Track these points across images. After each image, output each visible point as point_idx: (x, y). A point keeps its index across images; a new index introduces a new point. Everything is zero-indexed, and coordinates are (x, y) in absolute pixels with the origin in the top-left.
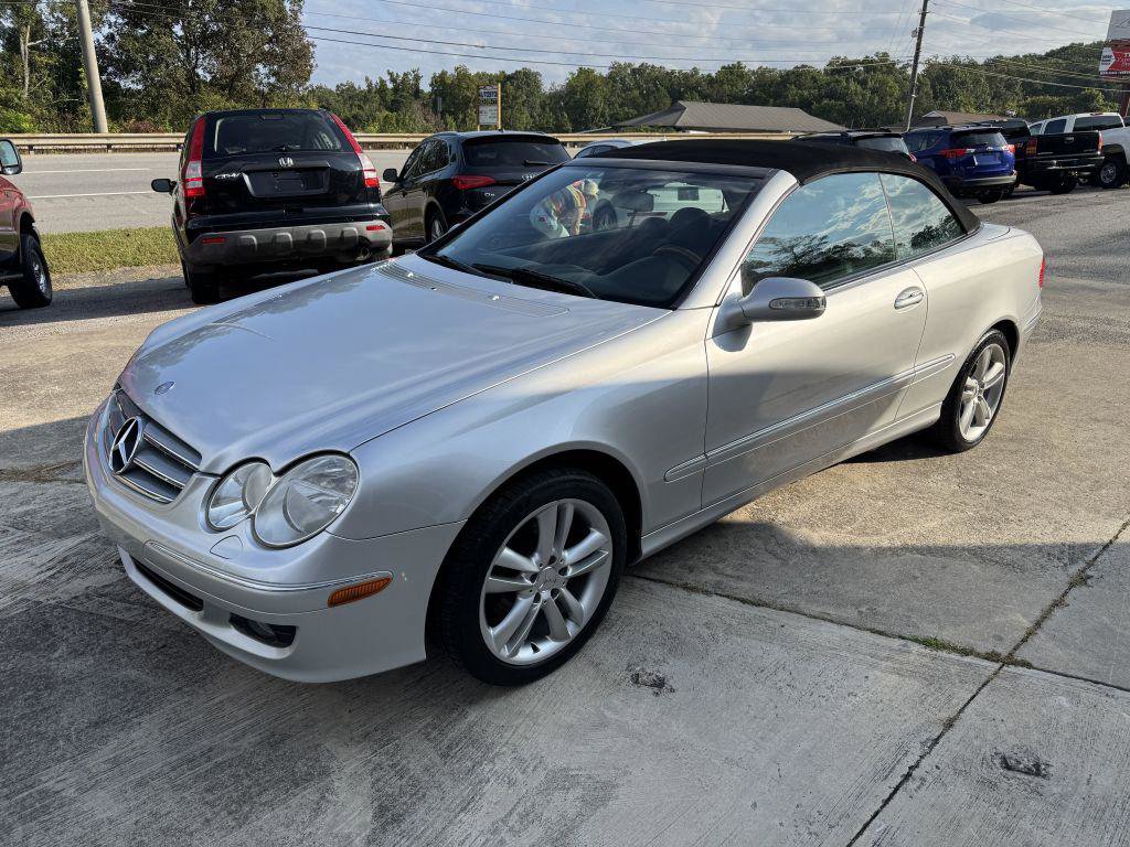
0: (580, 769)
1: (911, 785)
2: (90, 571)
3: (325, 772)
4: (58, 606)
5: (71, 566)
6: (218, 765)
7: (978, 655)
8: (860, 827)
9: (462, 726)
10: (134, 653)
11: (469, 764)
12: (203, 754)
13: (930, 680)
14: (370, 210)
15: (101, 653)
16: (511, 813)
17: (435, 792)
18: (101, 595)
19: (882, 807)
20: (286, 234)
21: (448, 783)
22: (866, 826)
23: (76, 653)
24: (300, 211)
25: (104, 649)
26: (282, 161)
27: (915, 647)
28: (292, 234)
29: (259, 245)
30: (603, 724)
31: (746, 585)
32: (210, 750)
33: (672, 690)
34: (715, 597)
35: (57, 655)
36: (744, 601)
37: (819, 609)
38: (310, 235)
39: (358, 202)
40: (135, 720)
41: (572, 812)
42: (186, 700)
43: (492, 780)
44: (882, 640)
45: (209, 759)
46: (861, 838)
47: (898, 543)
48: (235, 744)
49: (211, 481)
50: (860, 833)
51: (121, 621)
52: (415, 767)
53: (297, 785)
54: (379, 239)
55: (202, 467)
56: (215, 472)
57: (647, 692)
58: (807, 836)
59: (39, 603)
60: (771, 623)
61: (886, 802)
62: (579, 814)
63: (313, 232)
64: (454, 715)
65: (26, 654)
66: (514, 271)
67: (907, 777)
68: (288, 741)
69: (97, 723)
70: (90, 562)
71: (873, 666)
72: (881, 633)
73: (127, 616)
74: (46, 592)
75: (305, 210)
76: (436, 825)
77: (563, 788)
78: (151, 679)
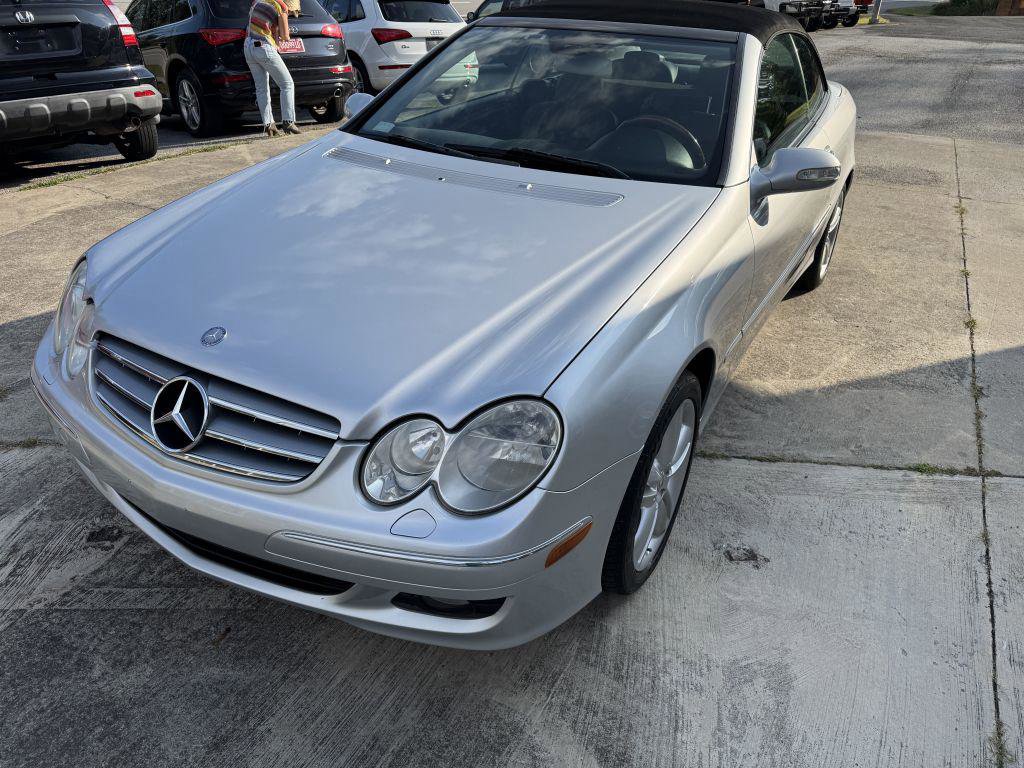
0: (746, 658)
1: (998, 600)
2: (61, 556)
3: (518, 730)
4: (49, 611)
5: (31, 555)
6: (397, 755)
7: (961, 473)
8: (991, 649)
9: (612, 642)
10: (198, 646)
11: (647, 680)
13: (945, 502)
14: (127, 74)
15: (153, 656)
16: (720, 720)
17: (637, 719)
18: (99, 585)
19: (993, 626)
20: (41, 105)
21: (643, 707)
22: (994, 646)
23: (123, 664)
24: (52, 77)
25: (154, 651)
26: (19, 16)
27: (915, 475)
28: (48, 104)
29: (9, 120)
30: (733, 609)
31: (750, 444)
32: (376, 739)
33: (768, 561)
34: (734, 460)
35: (96, 673)
36: (760, 460)
37: (822, 455)
38: (70, 106)
39: (114, 65)
40: (262, 728)
41: (771, 703)
42: (303, 687)
43: (679, 691)
44: (885, 474)
45: (383, 752)
46: (998, 657)
47: (834, 382)
48: (397, 725)
49: (363, 446)
50: (994, 654)
51: (150, 611)
52: (600, 697)
53: (500, 753)
54: (149, 106)
55: (344, 433)
56: (363, 437)
57: (748, 566)
58: (961, 669)
59: (22, 611)
60: (796, 477)
61: (993, 620)
62: (779, 704)
63: (74, 101)
64: (597, 633)
65: (55, 682)
66: (509, 152)
67: (991, 593)
68: (452, 705)
69: (216, 745)
70: (52, 545)
71: (897, 499)
72: (881, 467)
73: (152, 603)
74: (20, 596)
75: (57, 75)
76: (664, 753)
77: (746, 681)
78: (242, 673)
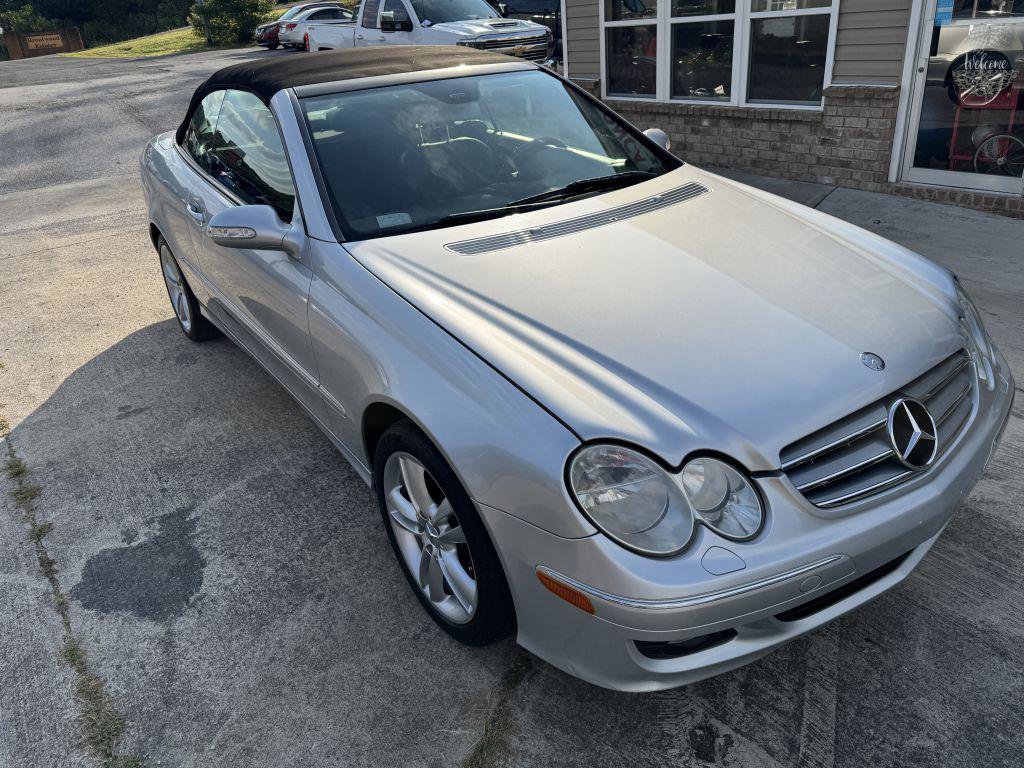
10: (890, 664)
12: (987, 569)
15: (904, 697)
25: (897, 696)
69: (1002, 654)
73: (828, 698)
78: (921, 636)
